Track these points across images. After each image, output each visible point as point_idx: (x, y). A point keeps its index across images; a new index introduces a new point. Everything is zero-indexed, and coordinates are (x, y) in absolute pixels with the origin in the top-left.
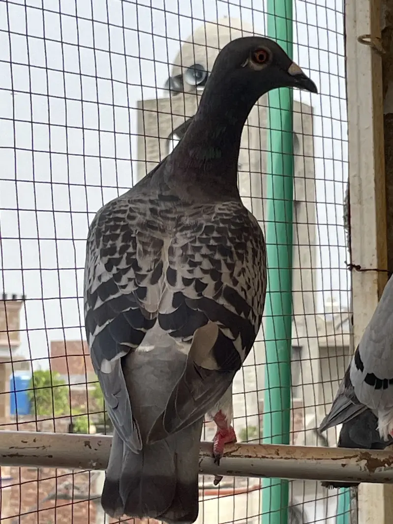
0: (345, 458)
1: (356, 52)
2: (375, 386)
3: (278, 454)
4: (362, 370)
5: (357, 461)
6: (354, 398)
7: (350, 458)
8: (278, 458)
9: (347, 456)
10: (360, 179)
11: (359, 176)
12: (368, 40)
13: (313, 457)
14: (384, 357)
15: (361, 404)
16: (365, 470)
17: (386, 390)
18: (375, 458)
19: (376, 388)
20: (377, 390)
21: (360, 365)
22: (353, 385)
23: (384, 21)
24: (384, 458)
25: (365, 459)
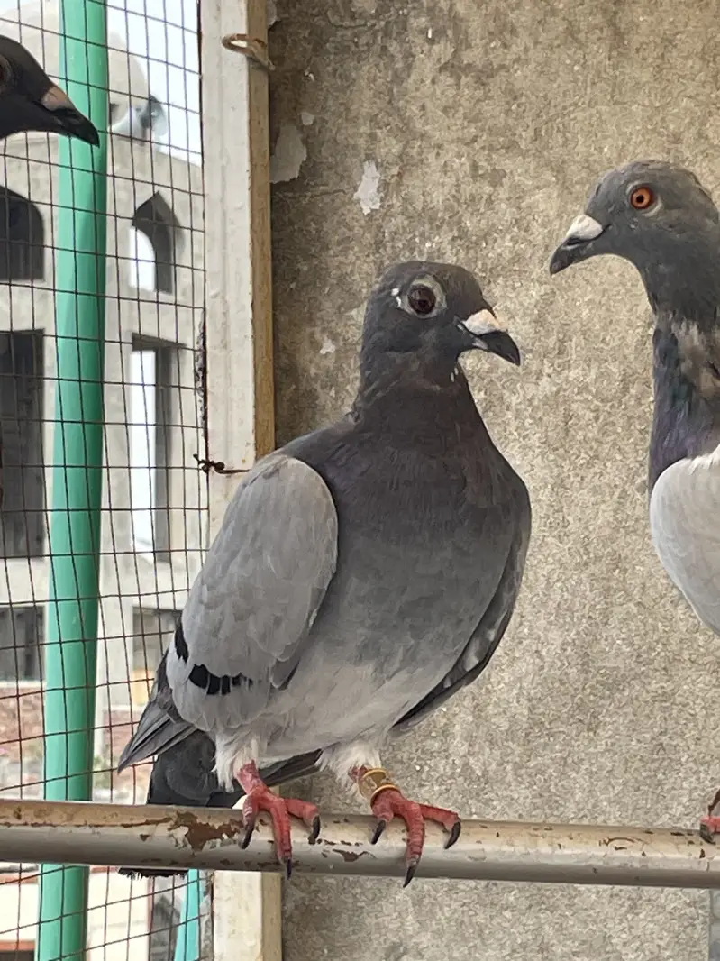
0: (147, 823)
1: (219, 66)
2: (207, 689)
3: (19, 817)
4: (185, 659)
5: (169, 830)
6: (173, 711)
7: (157, 823)
8: (18, 825)
9: (150, 819)
10: (225, 302)
11: (223, 298)
12: (243, 44)
13: (86, 822)
14: (222, 635)
15: (183, 721)
16: (185, 845)
17: (227, 696)
18: (204, 823)
19: (209, 693)
20: (211, 697)
21: (182, 650)
22: (171, 686)
23: (274, 10)
24: (221, 824)
25: (185, 825)
